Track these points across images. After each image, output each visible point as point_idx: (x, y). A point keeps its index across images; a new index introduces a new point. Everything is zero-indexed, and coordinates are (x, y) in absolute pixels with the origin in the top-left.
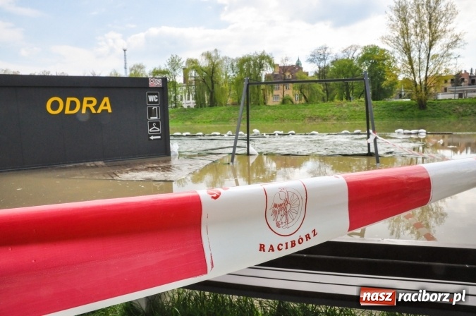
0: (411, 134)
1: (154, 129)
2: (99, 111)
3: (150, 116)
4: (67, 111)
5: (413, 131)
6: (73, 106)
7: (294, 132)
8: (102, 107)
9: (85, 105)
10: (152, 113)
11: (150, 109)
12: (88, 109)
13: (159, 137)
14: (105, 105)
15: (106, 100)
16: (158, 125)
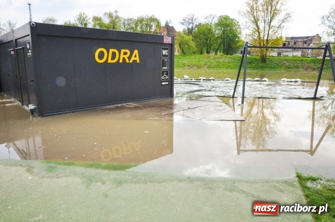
0: (291, 82)
1: (165, 77)
2: (131, 61)
3: (163, 66)
4: (110, 61)
5: (293, 80)
7: (214, 78)
8: (133, 58)
9: (122, 56)
11: (163, 60)
12: (124, 59)
13: (167, 83)
14: (135, 56)
15: (136, 52)
16: (167, 74)
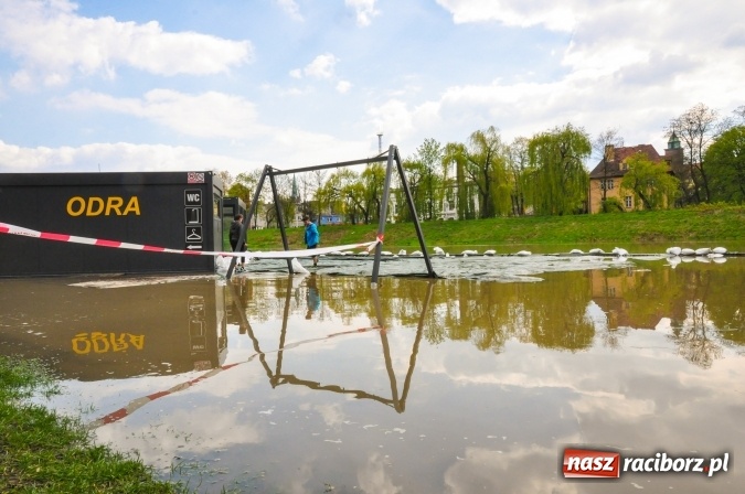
0: (693, 255)
1: (194, 236)
2: (125, 213)
3: (189, 219)
4: (89, 213)
5: (699, 251)
6: (96, 206)
8: (129, 209)
9: (109, 206)
10: (191, 216)
11: (189, 211)
12: (112, 210)
13: (200, 246)
14: (133, 206)
15: (134, 200)
16: (198, 232)
